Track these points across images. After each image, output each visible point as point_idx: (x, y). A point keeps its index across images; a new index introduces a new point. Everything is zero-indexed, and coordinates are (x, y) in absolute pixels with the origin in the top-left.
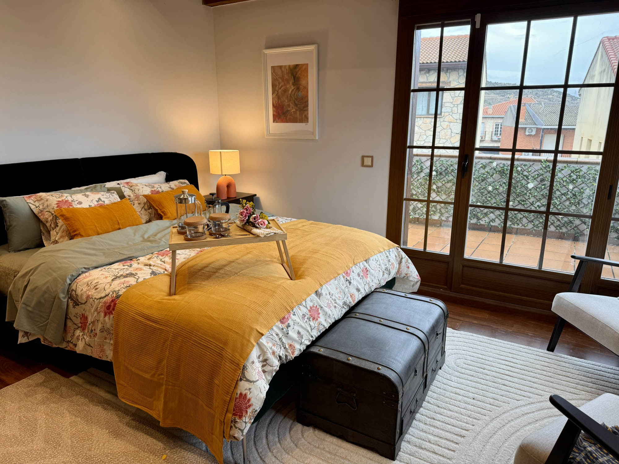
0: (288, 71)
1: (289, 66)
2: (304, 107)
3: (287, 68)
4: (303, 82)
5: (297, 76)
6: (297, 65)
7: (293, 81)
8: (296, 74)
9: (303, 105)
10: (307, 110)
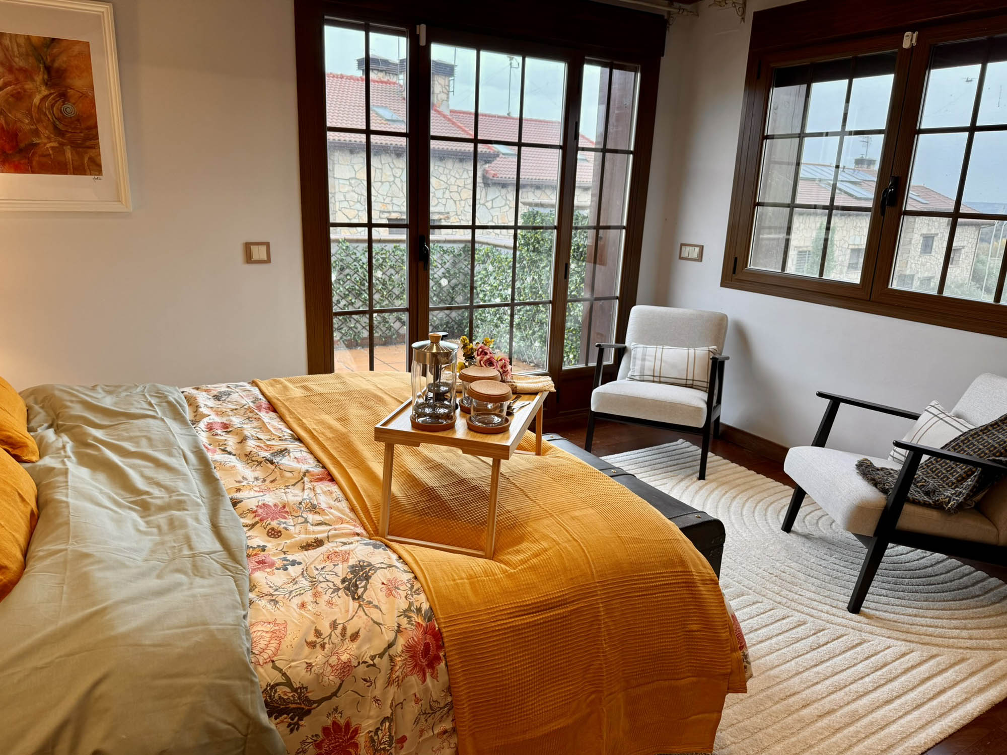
0: (23, 50)
1: (28, 38)
2: (87, 138)
3: (22, 41)
4: (78, 83)
5: (56, 65)
6: (53, 40)
7: (46, 77)
8: (53, 61)
9: (82, 135)
10: (96, 146)
